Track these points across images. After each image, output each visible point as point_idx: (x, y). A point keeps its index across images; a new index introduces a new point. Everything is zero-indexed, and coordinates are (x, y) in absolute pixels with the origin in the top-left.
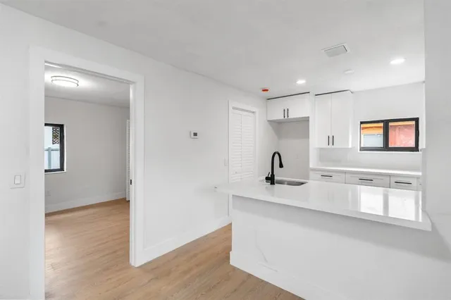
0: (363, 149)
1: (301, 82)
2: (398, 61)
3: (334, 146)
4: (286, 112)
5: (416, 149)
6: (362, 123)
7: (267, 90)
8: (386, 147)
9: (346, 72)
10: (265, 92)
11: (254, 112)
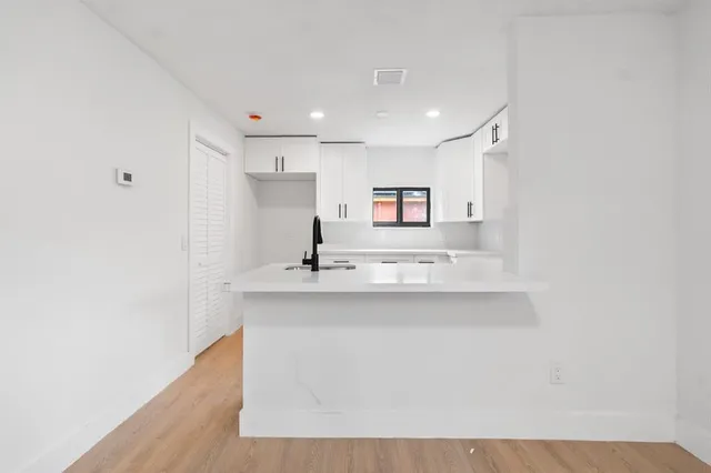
0: (376, 224)
1: (317, 115)
2: (433, 114)
3: (348, 219)
4: (280, 162)
5: (427, 224)
6: (374, 189)
7: (259, 118)
8: (400, 223)
9: (379, 115)
10: (254, 121)
11: (225, 154)
